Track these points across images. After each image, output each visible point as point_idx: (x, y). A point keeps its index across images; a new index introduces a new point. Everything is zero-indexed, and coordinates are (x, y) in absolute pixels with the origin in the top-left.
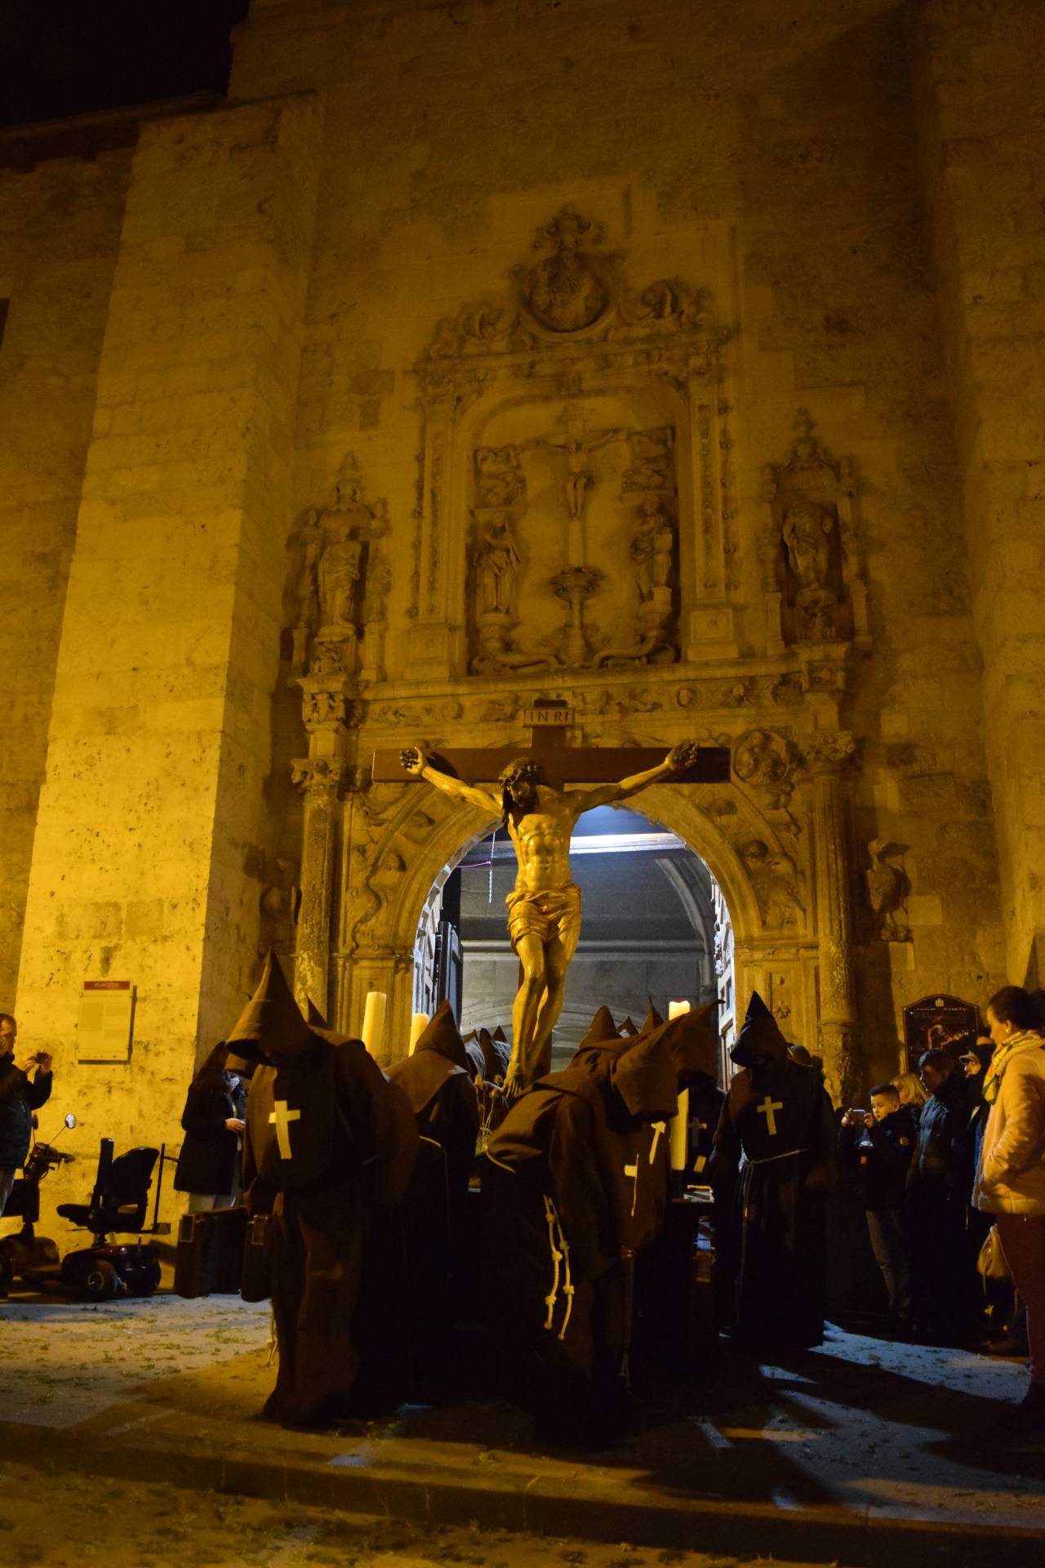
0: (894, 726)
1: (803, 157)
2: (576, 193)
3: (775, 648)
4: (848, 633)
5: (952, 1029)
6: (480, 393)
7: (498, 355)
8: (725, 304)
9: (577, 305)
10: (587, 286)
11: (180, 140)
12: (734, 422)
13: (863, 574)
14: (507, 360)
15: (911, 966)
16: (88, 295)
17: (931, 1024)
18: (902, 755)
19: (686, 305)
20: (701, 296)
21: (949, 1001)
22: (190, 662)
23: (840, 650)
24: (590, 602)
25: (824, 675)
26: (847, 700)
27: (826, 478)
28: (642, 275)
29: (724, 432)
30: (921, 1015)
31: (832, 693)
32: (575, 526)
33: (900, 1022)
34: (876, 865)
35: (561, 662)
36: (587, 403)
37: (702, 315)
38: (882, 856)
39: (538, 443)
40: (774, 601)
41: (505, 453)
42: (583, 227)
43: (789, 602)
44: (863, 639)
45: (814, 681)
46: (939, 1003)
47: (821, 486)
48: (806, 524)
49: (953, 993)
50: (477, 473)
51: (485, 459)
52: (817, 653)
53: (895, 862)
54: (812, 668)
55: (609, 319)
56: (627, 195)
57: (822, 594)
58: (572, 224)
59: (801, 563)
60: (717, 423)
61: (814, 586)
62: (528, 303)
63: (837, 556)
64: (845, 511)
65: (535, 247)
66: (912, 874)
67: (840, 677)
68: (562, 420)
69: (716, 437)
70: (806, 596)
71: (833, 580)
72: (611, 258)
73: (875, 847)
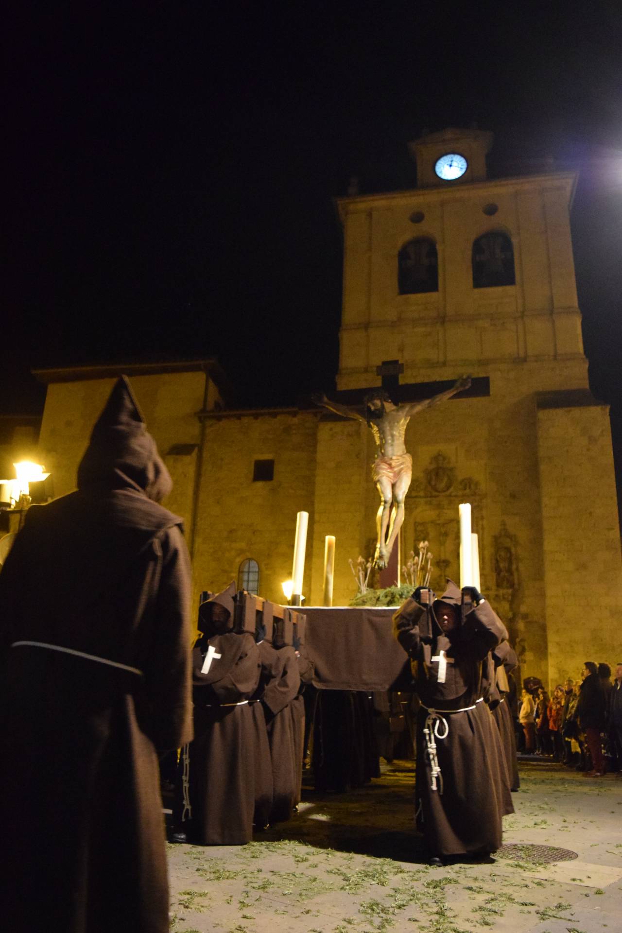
0: (523, 609)
1: (506, 442)
2: (442, 447)
3: (494, 588)
4: (512, 586)
5: (535, 685)
6: (416, 508)
7: (420, 497)
8: (483, 487)
9: (442, 485)
10: (445, 480)
11: (331, 429)
12: (485, 522)
13: (517, 569)
14: (424, 499)
15: (525, 670)
16: (299, 464)
17: (530, 684)
18: (525, 617)
19: (473, 487)
20: (477, 484)
21: (535, 678)
22: (348, 589)
23: (510, 591)
24: (447, 569)
25: (506, 596)
26: (511, 603)
27: (508, 540)
28: (460, 475)
29: (482, 525)
30: (527, 682)
31: (508, 601)
32: (442, 548)
33: (522, 683)
34: (518, 645)
35: (439, 586)
36: (445, 511)
37: (477, 490)
38: (519, 642)
39: (432, 522)
40: (494, 575)
41: (423, 524)
42: (444, 458)
43: (498, 574)
44: (516, 586)
45: (504, 598)
46: (532, 679)
47: (507, 543)
48: (503, 554)
49: (535, 677)
50: (415, 530)
51: (417, 526)
52: (505, 591)
53: (522, 643)
54: (503, 595)
55: (452, 489)
56: (456, 449)
57: (506, 574)
58: (441, 458)
59: (502, 565)
60: (480, 523)
61: (504, 572)
62: (429, 482)
63: (510, 563)
64: (513, 550)
65: (431, 463)
66: (526, 648)
67: (510, 597)
68: (439, 516)
69: (480, 526)
70: (502, 574)
71: (509, 571)
72: (452, 469)
73: (518, 640)
